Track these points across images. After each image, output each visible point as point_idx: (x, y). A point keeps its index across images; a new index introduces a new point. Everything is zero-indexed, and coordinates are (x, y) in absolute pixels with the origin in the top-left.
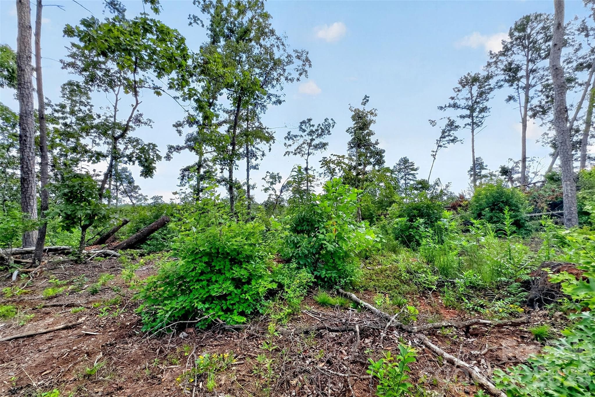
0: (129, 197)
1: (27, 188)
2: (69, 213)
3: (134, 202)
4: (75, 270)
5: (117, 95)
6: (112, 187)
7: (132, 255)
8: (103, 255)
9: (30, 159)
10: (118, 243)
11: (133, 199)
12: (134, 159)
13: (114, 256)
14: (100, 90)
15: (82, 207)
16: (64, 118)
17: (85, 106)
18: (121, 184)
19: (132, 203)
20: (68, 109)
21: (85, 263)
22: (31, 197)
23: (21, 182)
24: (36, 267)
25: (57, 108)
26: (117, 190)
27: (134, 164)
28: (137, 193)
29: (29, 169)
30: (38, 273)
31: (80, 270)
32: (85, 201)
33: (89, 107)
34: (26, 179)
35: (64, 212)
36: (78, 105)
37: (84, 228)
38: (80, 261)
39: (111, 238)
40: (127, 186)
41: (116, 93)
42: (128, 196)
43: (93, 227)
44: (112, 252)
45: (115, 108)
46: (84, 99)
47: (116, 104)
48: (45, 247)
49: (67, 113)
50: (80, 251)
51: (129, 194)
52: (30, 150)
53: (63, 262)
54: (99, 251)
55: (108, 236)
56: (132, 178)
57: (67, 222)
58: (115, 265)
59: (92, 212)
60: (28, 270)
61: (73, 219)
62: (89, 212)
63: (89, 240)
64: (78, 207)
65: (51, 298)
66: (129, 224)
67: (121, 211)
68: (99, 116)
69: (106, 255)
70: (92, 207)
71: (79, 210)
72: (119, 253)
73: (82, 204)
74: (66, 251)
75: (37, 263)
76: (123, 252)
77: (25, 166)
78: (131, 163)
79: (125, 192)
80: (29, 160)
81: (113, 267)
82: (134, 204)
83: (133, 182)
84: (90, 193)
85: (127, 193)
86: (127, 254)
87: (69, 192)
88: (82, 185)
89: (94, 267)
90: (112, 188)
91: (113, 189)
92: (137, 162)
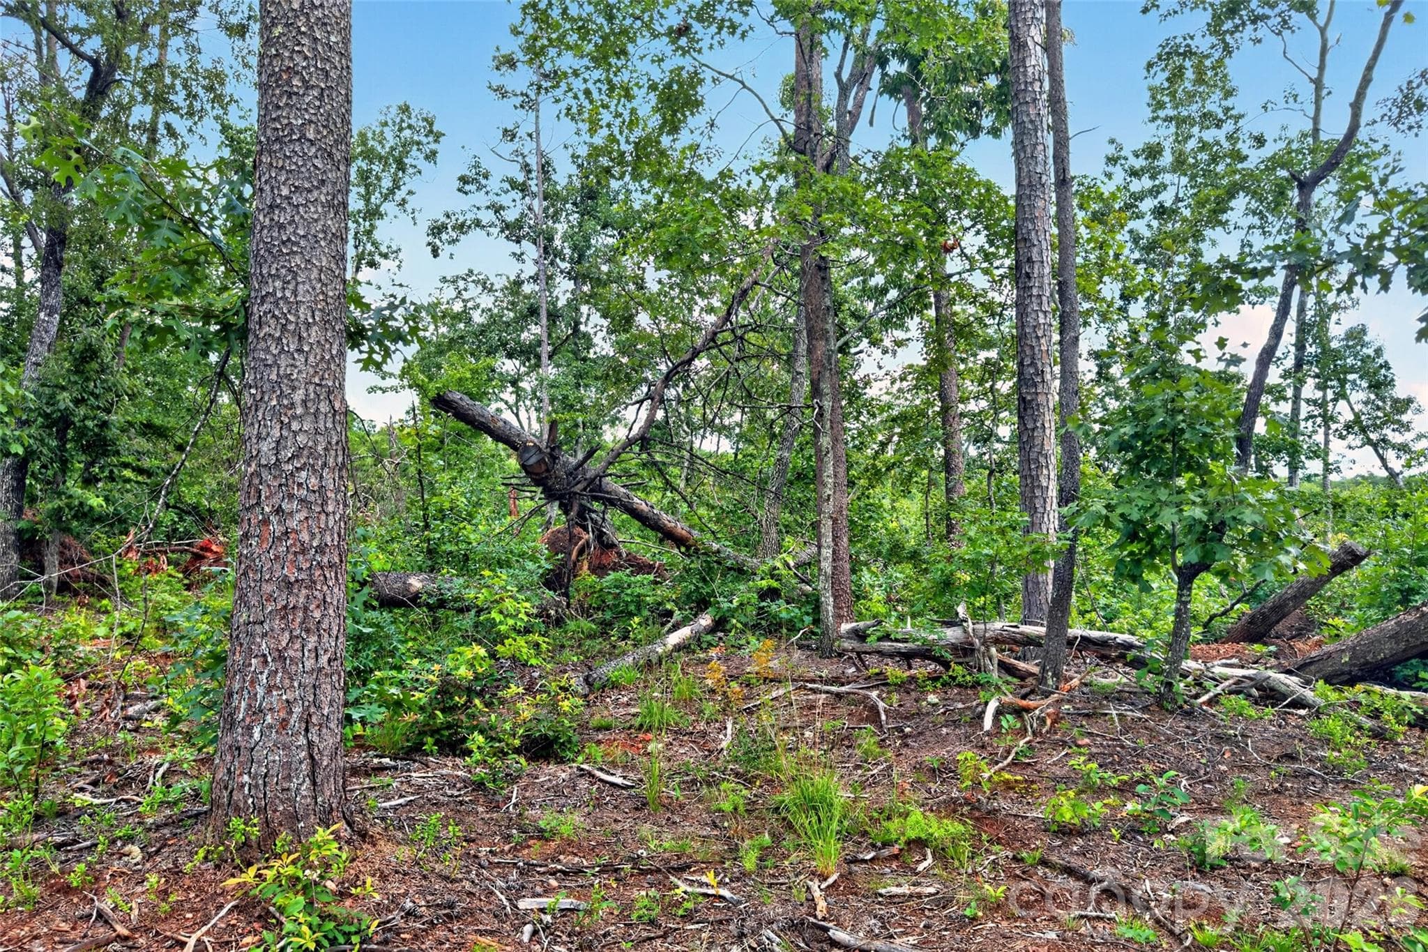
0: (1375, 446)
1: (1033, 430)
2: (1135, 516)
3: (1396, 464)
4: (1153, 734)
5: (1323, 31)
6: (1305, 409)
7: (1376, 714)
8: (1255, 692)
9: (1040, 333)
10: (1319, 644)
11: (1390, 455)
12: (1388, 259)
13: (1299, 703)
14: (1259, 35)
15: (1180, 491)
16: (1155, 192)
17: (1218, 126)
18: (1341, 395)
19: (1384, 474)
20: (1167, 159)
21: (1189, 714)
22: (1042, 460)
23: (1019, 412)
24: (1047, 695)
25: (1139, 163)
26: (1328, 419)
27: (1385, 286)
28: (1406, 427)
29: (1037, 369)
30: (1049, 722)
31: (1169, 740)
32: (1189, 468)
33: (1228, 127)
34: (1030, 401)
35: (1119, 511)
36: (1196, 130)
37: (1187, 576)
38: (1174, 701)
39: (1292, 620)
40: (1366, 403)
41: (1321, 21)
42: (1369, 442)
43: (1217, 574)
44: (1292, 682)
45: (1318, 83)
46: (1214, 105)
47: (1321, 68)
48: (1072, 632)
49: (1164, 170)
50: (1174, 662)
51: (1374, 436)
52: (1040, 304)
53: (1118, 697)
54: (1240, 672)
55: (1280, 610)
56: (1386, 366)
57: (1135, 547)
58: (1300, 747)
59: (1211, 514)
60: (1024, 703)
61: (1151, 536)
62: (1198, 513)
63: (1212, 618)
64: (1163, 494)
65: (1066, 832)
66: (1368, 566)
67: (1336, 506)
68: (1260, 141)
69: (1269, 695)
70: (1211, 494)
71: (1166, 504)
72: (1319, 693)
73: (1181, 482)
74: (1132, 654)
75: (1050, 682)
76: (1333, 696)
77: (1027, 361)
78: (1374, 282)
79: (1356, 426)
80: (1037, 337)
81: (1292, 758)
82: (1393, 475)
83: (1390, 383)
84: (1205, 435)
85: (1363, 430)
86: (1355, 705)
87: (1136, 436)
88: (1179, 404)
89: (1219, 739)
90: (1303, 415)
91: (1310, 417)
92: (1400, 276)
